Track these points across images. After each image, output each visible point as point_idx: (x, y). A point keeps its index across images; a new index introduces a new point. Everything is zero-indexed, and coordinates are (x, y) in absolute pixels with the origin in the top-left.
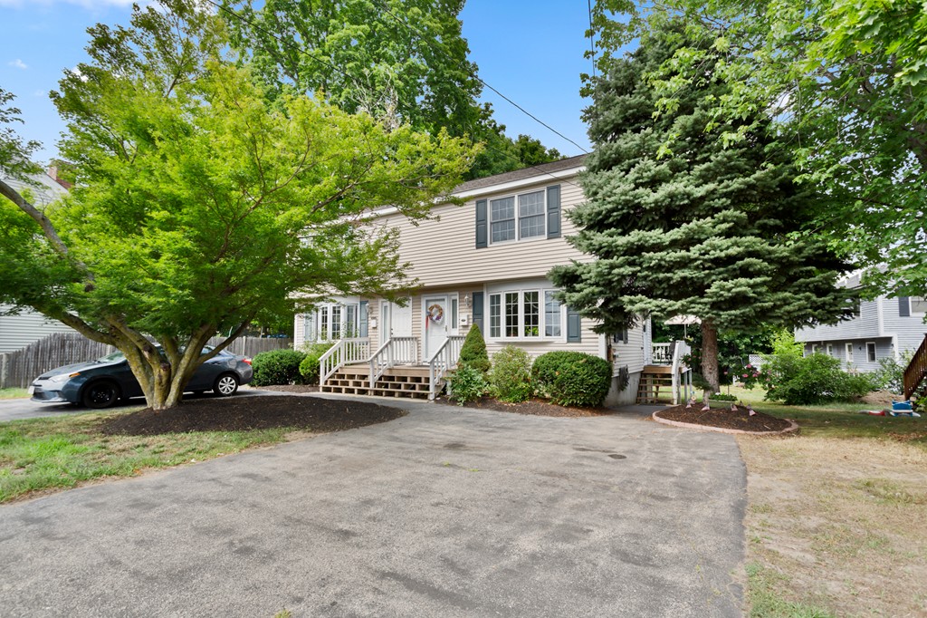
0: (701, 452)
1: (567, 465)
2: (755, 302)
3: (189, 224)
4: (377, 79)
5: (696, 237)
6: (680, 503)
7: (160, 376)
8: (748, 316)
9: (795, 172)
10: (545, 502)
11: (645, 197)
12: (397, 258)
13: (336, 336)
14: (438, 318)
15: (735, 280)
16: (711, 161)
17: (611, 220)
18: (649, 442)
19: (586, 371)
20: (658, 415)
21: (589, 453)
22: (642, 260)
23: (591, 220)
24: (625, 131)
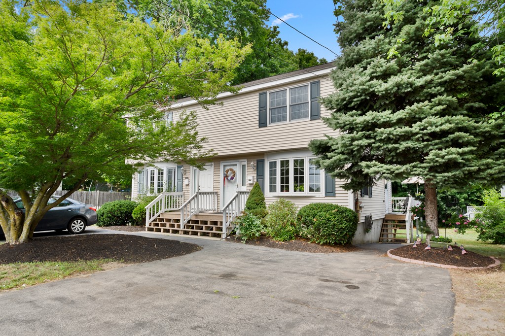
0: (420, 284)
1: (311, 293)
2: (464, 167)
3: (26, 107)
4: (194, 9)
5: (417, 116)
6: (396, 330)
7: (14, 220)
8: (458, 178)
9: (495, 66)
10: (283, 328)
11: (378, 87)
12: (196, 134)
13: (160, 190)
14: (232, 178)
15: (448, 149)
16: (429, 59)
17: (353, 104)
18: (381, 275)
19: (336, 218)
20: (391, 252)
21: (331, 284)
22: (375, 134)
23: (338, 105)
24: (365, 38)
